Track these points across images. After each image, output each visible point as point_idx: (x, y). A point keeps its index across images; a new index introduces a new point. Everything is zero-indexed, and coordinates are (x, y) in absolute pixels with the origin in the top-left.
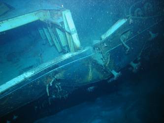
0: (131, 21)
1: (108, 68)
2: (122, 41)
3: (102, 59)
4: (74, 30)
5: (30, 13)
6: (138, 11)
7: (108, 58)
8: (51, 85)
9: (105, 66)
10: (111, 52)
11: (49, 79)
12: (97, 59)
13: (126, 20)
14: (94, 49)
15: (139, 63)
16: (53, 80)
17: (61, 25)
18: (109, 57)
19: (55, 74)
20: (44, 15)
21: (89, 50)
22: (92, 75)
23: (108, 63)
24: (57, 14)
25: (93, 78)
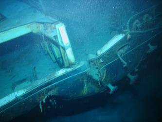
0: (129, 36)
1: (104, 83)
2: (119, 56)
3: (98, 75)
4: (68, 45)
5: (21, 25)
6: (137, 23)
7: (103, 73)
8: (44, 101)
9: (101, 81)
10: (107, 67)
11: (42, 97)
12: (92, 74)
13: (124, 35)
14: (89, 63)
15: (137, 75)
16: (46, 97)
17: (54, 39)
18: (105, 72)
19: (48, 91)
20: (37, 28)
21: (84, 65)
22: (88, 89)
23: (104, 77)
24: (51, 26)
25: (88, 92)
